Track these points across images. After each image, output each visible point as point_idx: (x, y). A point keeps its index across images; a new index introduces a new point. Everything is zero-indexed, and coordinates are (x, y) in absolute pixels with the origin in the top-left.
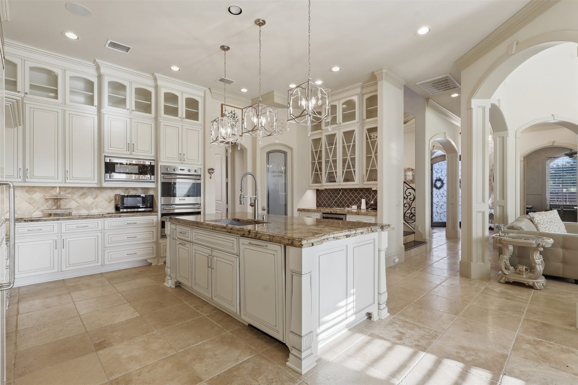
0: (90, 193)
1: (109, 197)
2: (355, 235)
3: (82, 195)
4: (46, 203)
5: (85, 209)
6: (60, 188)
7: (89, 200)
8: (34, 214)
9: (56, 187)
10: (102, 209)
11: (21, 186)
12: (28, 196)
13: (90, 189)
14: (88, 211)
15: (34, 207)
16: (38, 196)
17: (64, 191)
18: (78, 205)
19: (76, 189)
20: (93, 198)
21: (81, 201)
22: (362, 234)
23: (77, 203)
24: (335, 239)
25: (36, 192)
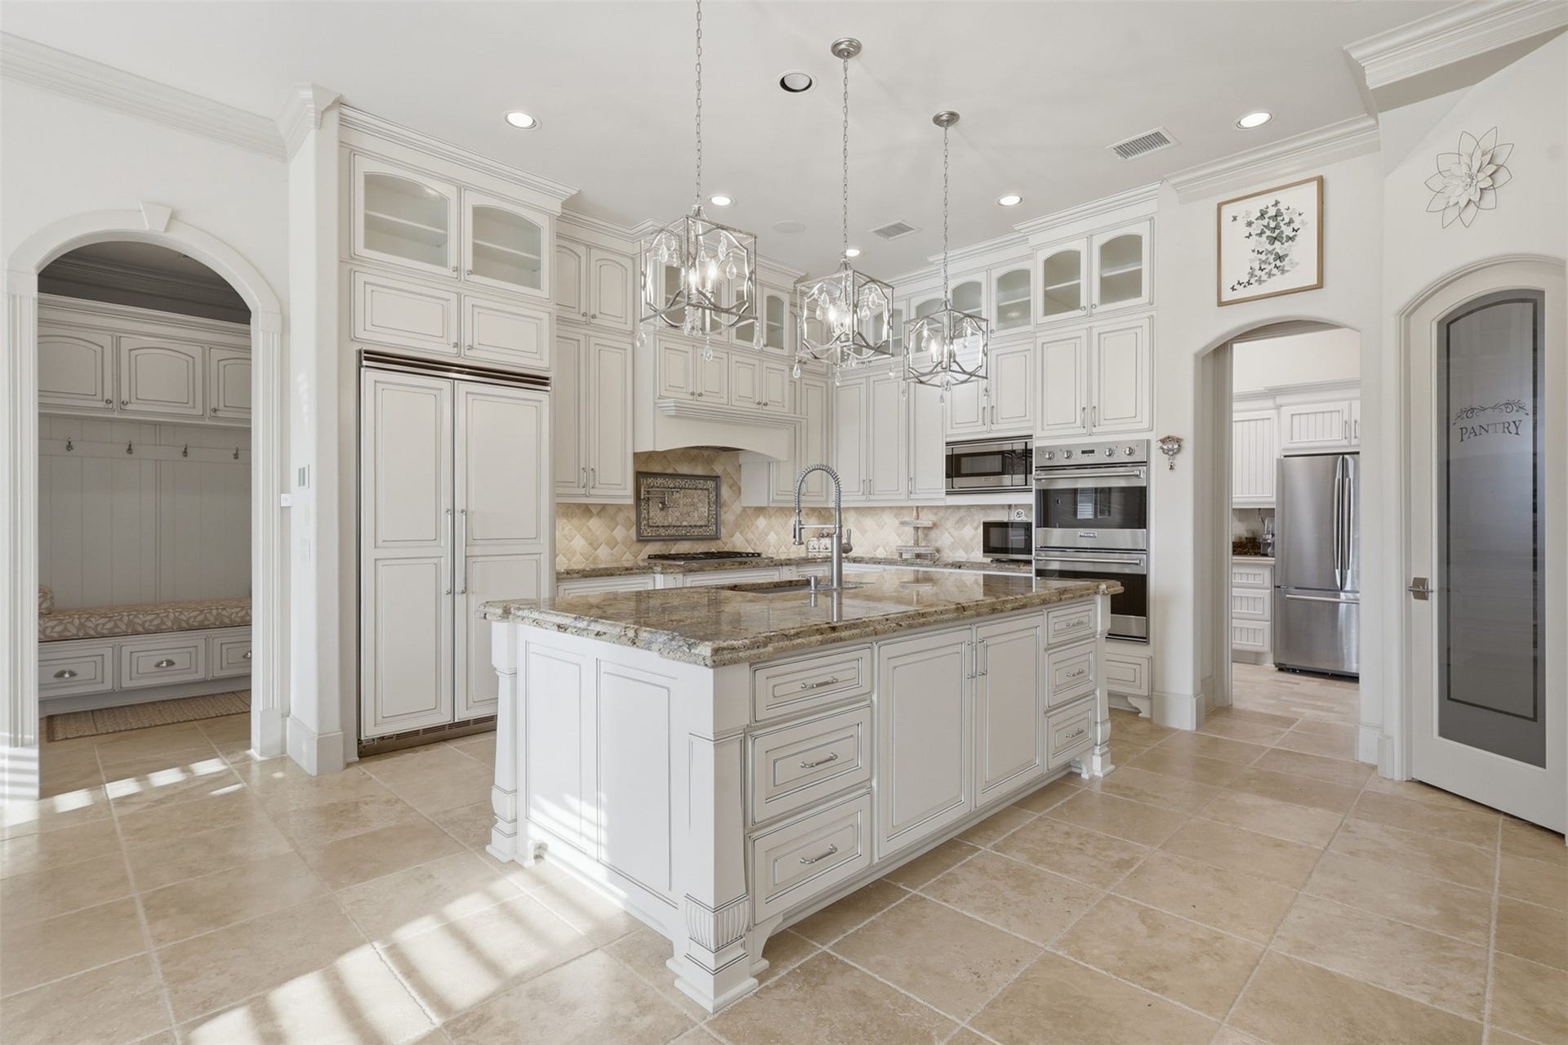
0: (970, 518)
2: (579, 632)
5: (963, 549)
6: (917, 510)
7: (968, 531)
9: (912, 507)
14: (967, 553)
19: (952, 509)
21: (956, 535)
22: (598, 637)
23: (951, 535)
24: (535, 623)
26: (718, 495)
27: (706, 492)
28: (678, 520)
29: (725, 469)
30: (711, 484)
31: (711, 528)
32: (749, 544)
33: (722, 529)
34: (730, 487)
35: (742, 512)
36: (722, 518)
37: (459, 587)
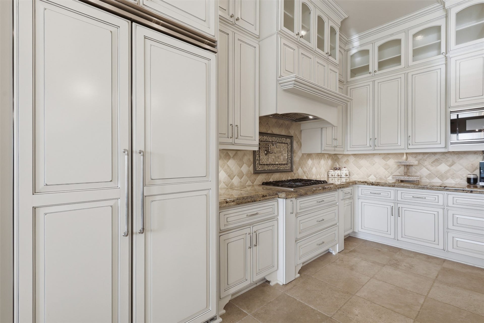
0: (445, 160)
1: (472, 164)
3: (434, 162)
4: (399, 169)
5: (438, 178)
6: (406, 155)
7: (443, 167)
8: (388, 179)
9: (403, 154)
10: (461, 179)
11: (379, 153)
12: (383, 162)
13: (444, 154)
14: (442, 180)
15: (388, 172)
16: (392, 162)
17: (414, 157)
18: (429, 172)
19: (428, 155)
20: (448, 166)
21: (432, 168)
23: (428, 170)
25: (390, 159)
26: (292, 147)
27: (286, 145)
28: (274, 161)
29: (295, 132)
30: (288, 141)
31: (289, 165)
32: (305, 174)
33: (294, 167)
34: (297, 143)
35: (302, 156)
36: (294, 159)
37: (137, 227)
